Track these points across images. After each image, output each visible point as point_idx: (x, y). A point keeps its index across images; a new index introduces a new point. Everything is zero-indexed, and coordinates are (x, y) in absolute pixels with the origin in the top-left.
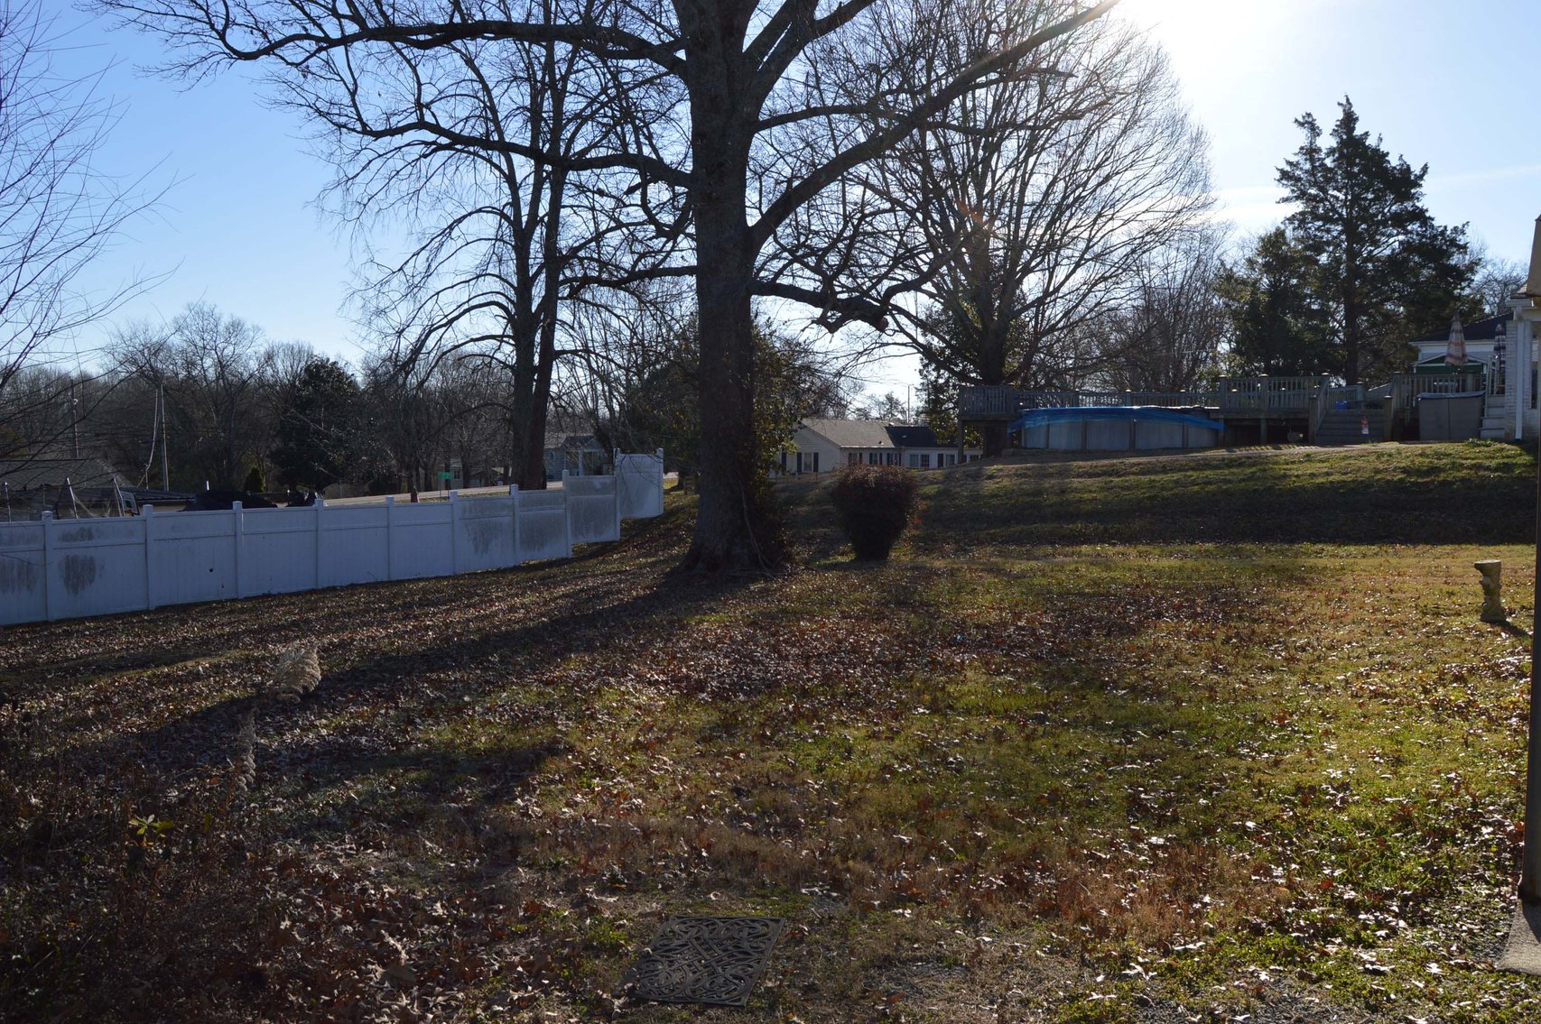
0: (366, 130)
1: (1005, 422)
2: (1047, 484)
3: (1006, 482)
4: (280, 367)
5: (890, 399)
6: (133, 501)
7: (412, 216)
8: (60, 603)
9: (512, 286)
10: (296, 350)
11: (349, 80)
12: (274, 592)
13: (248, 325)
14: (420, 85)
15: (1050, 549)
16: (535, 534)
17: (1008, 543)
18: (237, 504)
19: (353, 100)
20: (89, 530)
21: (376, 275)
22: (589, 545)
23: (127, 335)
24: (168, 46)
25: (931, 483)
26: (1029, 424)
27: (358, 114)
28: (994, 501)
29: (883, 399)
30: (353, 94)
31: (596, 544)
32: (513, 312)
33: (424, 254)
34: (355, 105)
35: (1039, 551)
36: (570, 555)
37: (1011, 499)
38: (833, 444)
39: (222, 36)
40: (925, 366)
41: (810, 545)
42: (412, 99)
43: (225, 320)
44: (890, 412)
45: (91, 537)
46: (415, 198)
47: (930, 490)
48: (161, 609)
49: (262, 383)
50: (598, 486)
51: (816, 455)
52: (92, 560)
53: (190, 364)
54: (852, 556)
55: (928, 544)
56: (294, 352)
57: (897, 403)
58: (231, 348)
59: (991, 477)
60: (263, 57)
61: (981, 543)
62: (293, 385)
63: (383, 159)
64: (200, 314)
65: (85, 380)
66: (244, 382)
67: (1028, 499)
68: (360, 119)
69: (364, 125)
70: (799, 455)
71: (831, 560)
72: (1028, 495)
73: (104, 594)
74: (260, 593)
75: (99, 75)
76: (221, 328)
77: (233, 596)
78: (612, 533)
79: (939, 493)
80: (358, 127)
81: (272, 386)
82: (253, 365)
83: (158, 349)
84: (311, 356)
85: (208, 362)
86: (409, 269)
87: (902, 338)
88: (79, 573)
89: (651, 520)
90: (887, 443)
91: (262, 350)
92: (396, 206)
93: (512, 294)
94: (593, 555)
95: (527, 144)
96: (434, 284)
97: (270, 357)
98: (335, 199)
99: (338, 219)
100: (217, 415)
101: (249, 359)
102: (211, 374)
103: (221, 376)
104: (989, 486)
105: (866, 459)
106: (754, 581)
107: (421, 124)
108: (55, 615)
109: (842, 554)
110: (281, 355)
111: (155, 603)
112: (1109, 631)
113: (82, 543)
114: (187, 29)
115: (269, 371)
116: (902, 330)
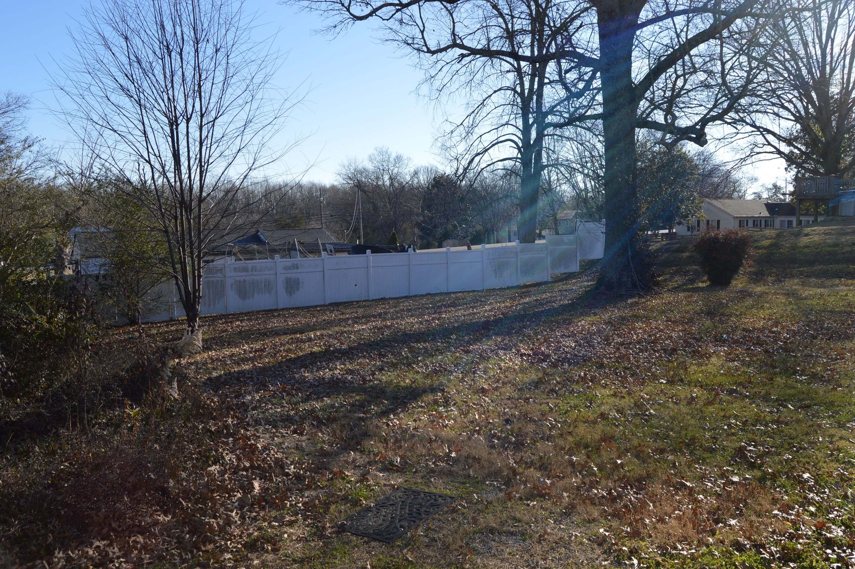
0: (429, 51)
1: (829, 199)
2: (843, 239)
3: (816, 238)
4: (421, 178)
5: (775, 186)
6: (333, 249)
7: (468, 95)
8: (284, 300)
9: (520, 130)
10: (429, 169)
11: (420, 24)
12: (387, 297)
13: (405, 157)
14: (454, 23)
15: (837, 281)
16: (528, 268)
17: (810, 277)
18: (368, 251)
19: (423, 35)
20: (297, 264)
21: (449, 128)
22: (561, 274)
23: (346, 163)
24: (323, 18)
25: (767, 239)
26: (844, 200)
27: (425, 42)
28: (806, 250)
29: (771, 186)
30: (422, 32)
31: (565, 273)
32: (521, 145)
33: (473, 115)
34: (423, 38)
35: (829, 282)
36: (550, 280)
37: (817, 248)
38: (730, 215)
39: (348, 10)
40: (789, 166)
41: (686, 276)
42: (449, 31)
43: (394, 156)
44: (775, 194)
45: (297, 268)
46: (469, 85)
47: (766, 243)
48: (331, 304)
49: (412, 188)
50: (566, 241)
51: (718, 221)
52: (298, 279)
53: (378, 178)
54: (708, 283)
55: (758, 277)
56: (428, 170)
57: (780, 188)
58: (397, 169)
59: (806, 235)
60: (370, 18)
61: (792, 276)
62: (428, 188)
63: (450, 65)
64: (381, 153)
65: (333, 188)
66: (404, 186)
67: (828, 249)
68: (426, 45)
69: (428, 49)
70: (708, 221)
71: (695, 285)
72: (829, 246)
73: (303, 297)
74: (380, 297)
75: (273, 37)
76: (392, 159)
77: (367, 298)
78: (575, 268)
79: (771, 245)
80: (425, 49)
81: (417, 188)
82: (408, 178)
83: (362, 172)
84: (436, 172)
85: (386, 177)
86: (466, 124)
87: (769, 149)
88: (292, 286)
89: (598, 260)
90: (765, 213)
91: (412, 170)
92: (460, 90)
93: (519, 134)
94: (561, 280)
95: (509, 50)
96: (478, 131)
97: (416, 173)
98: (425, 89)
99: (427, 99)
100: (390, 204)
101: (406, 174)
102: (388, 183)
103: (392, 184)
104: (804, 241)
105: (751, 224)
106: (632, 297)
107: (454, 45)
108: (281, 306)
109: (703, 282)
110: (422, 172)
111: (328, 302)
112: (832, 337)
113: (295, 271)
114: (330, 8)
115: (416, 181)
116: (769, 144)
